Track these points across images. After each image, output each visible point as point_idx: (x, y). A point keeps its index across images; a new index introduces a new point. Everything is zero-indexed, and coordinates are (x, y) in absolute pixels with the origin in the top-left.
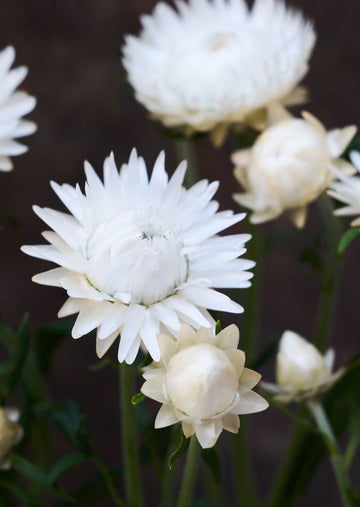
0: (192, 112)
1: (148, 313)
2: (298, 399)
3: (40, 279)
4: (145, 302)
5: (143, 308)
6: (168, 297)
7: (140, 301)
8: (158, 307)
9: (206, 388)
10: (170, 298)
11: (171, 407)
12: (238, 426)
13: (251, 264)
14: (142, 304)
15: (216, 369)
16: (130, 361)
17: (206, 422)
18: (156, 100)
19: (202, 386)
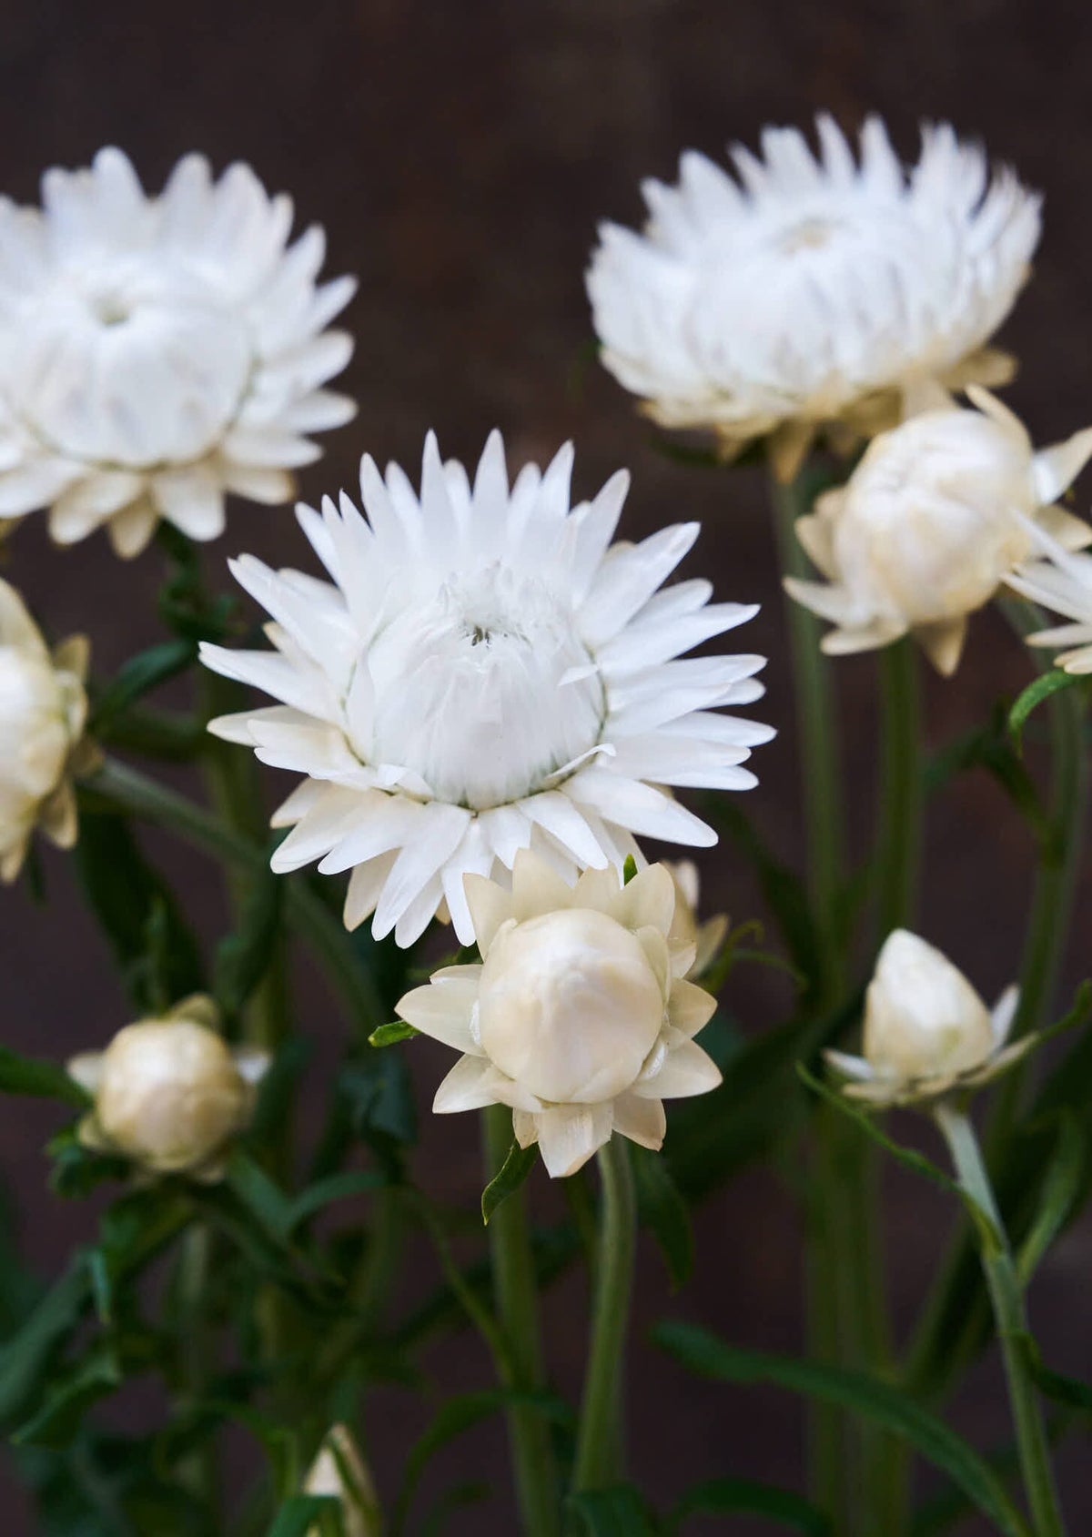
0: (725, 395)
1: (476, 828)
2: (903, 1099)
3: (225, 728)
4: (472, 801)
5: (464, 815)
6: (532, 793)
7: (458, 798)
8: (503, 815)
9: (548, 1014)
10: (537, 797)
11: (484, 1062)
12: (663, 1132)
13: (764, 734)
14: (464, 805)
15: (574, 967)
16: (405, 941)
17: (568, 1108)
18: (642, 366)
19: (537, 1008)
